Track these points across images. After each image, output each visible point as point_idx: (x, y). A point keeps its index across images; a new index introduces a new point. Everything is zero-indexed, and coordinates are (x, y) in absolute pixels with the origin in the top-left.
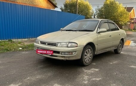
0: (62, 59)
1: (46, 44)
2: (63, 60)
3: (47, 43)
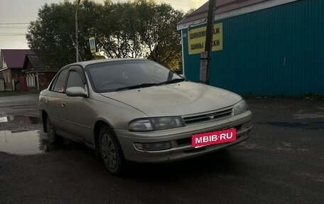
1: (210, 119)
3: (212, 114)
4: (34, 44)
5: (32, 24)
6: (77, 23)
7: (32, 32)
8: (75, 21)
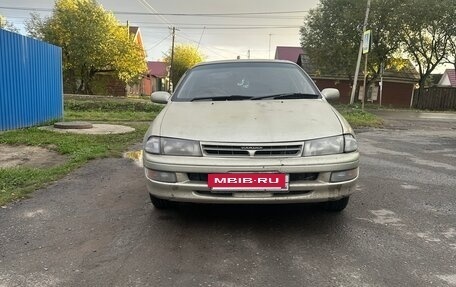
0: (332, 196)
1: (247, 153)
2: (333, 198)
3: (253, 148)
4: (309, 40)
5: (311, 12)
6: (368, 10)
7: (310, 24)
8: (365, 8)
